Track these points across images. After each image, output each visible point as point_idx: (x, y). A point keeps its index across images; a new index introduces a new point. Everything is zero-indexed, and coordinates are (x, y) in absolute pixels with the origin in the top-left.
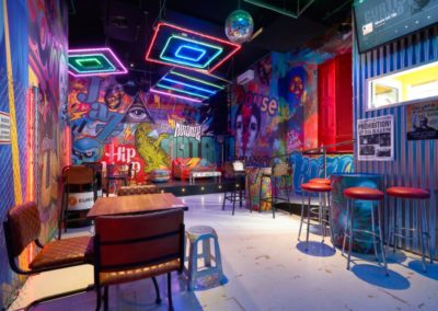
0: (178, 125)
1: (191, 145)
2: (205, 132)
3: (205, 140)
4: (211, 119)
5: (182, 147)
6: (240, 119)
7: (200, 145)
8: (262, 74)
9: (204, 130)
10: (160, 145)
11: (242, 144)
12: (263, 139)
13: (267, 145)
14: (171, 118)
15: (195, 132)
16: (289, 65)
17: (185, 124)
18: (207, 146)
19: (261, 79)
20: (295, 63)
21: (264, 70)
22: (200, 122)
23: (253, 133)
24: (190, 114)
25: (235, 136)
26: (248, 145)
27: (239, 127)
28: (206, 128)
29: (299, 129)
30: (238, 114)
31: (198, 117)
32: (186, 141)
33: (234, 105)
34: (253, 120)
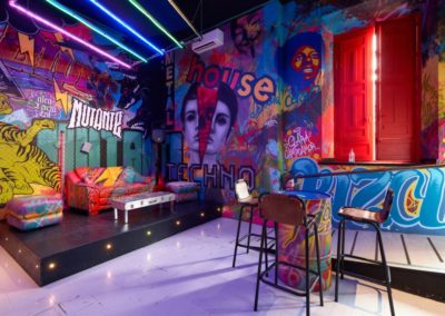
0: (78, 106)
1: (103, 143)
2: (130, 123)
3: (130, 137)
4: (140, 103)
5: (87, 147)
6: (192, 106)
7: (120, 144)
8: (240, 37)
9: (128, 119)
10: (34, 143)
11: (196, 145)
12: (242, 139)
13: (252, 149)
14: (62, 90)
15: (111, 122)
16: (292, 29)
17: (92, 104)
18: (133, 147)
19: (238, 46)
20: (303, 26)
21: (245, 32)
22: (122, 105)
23: (221, 130)
24: (102, 89)
25: (182, 133)
26: (210, 147)
27: (191, 118)
28: (130, 116)
29: (311, 125)
30: (188, 98)
31: (117, 96)
32: (94, 136)
33: (181, 84)
34: (221, 108)
